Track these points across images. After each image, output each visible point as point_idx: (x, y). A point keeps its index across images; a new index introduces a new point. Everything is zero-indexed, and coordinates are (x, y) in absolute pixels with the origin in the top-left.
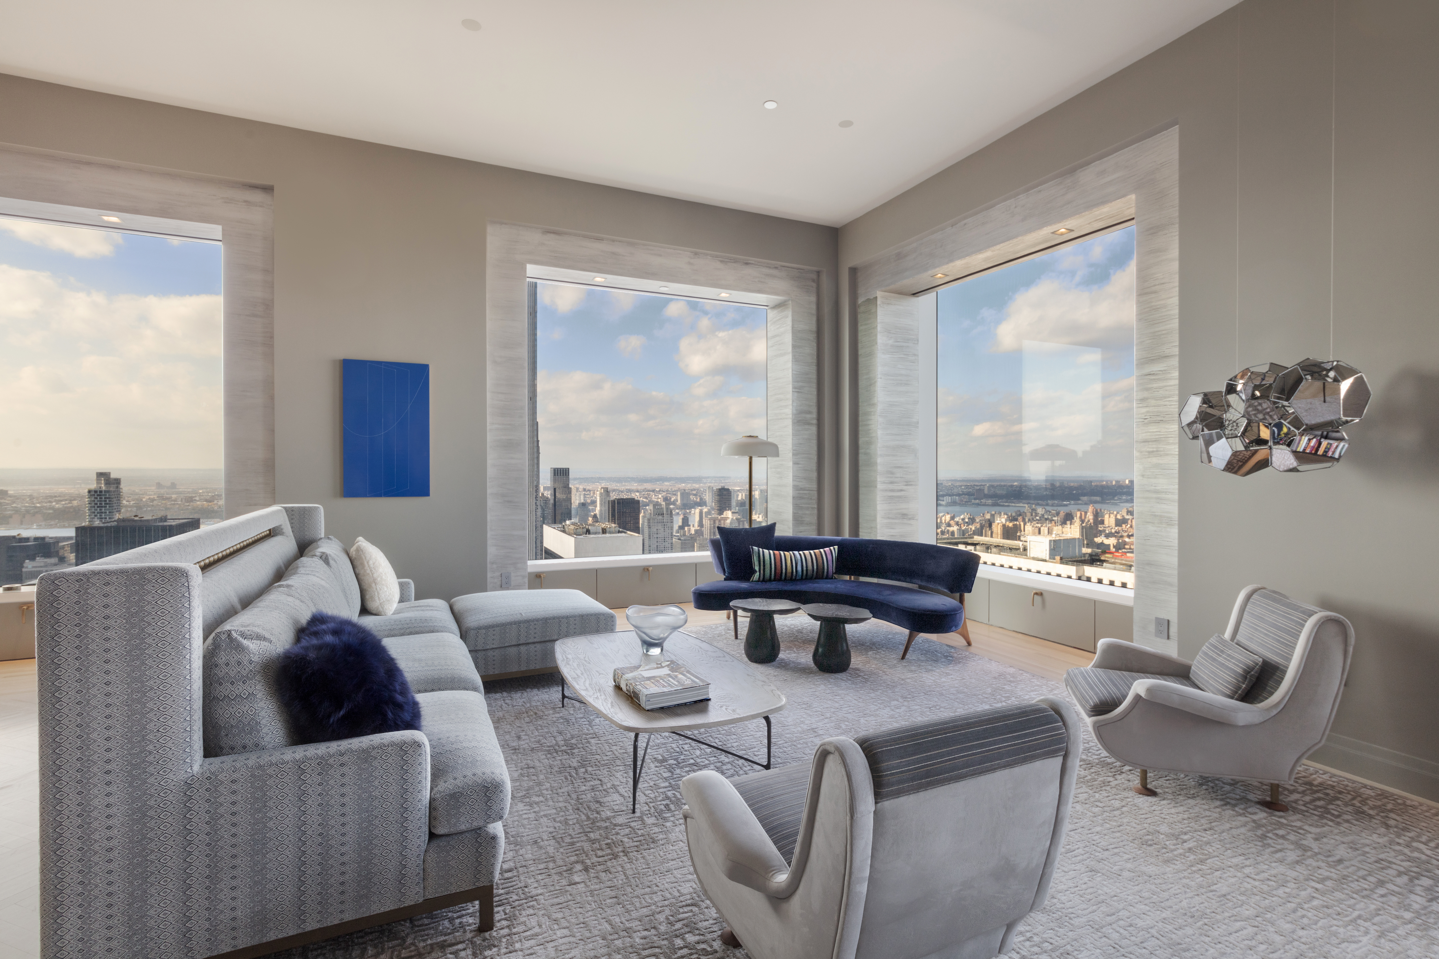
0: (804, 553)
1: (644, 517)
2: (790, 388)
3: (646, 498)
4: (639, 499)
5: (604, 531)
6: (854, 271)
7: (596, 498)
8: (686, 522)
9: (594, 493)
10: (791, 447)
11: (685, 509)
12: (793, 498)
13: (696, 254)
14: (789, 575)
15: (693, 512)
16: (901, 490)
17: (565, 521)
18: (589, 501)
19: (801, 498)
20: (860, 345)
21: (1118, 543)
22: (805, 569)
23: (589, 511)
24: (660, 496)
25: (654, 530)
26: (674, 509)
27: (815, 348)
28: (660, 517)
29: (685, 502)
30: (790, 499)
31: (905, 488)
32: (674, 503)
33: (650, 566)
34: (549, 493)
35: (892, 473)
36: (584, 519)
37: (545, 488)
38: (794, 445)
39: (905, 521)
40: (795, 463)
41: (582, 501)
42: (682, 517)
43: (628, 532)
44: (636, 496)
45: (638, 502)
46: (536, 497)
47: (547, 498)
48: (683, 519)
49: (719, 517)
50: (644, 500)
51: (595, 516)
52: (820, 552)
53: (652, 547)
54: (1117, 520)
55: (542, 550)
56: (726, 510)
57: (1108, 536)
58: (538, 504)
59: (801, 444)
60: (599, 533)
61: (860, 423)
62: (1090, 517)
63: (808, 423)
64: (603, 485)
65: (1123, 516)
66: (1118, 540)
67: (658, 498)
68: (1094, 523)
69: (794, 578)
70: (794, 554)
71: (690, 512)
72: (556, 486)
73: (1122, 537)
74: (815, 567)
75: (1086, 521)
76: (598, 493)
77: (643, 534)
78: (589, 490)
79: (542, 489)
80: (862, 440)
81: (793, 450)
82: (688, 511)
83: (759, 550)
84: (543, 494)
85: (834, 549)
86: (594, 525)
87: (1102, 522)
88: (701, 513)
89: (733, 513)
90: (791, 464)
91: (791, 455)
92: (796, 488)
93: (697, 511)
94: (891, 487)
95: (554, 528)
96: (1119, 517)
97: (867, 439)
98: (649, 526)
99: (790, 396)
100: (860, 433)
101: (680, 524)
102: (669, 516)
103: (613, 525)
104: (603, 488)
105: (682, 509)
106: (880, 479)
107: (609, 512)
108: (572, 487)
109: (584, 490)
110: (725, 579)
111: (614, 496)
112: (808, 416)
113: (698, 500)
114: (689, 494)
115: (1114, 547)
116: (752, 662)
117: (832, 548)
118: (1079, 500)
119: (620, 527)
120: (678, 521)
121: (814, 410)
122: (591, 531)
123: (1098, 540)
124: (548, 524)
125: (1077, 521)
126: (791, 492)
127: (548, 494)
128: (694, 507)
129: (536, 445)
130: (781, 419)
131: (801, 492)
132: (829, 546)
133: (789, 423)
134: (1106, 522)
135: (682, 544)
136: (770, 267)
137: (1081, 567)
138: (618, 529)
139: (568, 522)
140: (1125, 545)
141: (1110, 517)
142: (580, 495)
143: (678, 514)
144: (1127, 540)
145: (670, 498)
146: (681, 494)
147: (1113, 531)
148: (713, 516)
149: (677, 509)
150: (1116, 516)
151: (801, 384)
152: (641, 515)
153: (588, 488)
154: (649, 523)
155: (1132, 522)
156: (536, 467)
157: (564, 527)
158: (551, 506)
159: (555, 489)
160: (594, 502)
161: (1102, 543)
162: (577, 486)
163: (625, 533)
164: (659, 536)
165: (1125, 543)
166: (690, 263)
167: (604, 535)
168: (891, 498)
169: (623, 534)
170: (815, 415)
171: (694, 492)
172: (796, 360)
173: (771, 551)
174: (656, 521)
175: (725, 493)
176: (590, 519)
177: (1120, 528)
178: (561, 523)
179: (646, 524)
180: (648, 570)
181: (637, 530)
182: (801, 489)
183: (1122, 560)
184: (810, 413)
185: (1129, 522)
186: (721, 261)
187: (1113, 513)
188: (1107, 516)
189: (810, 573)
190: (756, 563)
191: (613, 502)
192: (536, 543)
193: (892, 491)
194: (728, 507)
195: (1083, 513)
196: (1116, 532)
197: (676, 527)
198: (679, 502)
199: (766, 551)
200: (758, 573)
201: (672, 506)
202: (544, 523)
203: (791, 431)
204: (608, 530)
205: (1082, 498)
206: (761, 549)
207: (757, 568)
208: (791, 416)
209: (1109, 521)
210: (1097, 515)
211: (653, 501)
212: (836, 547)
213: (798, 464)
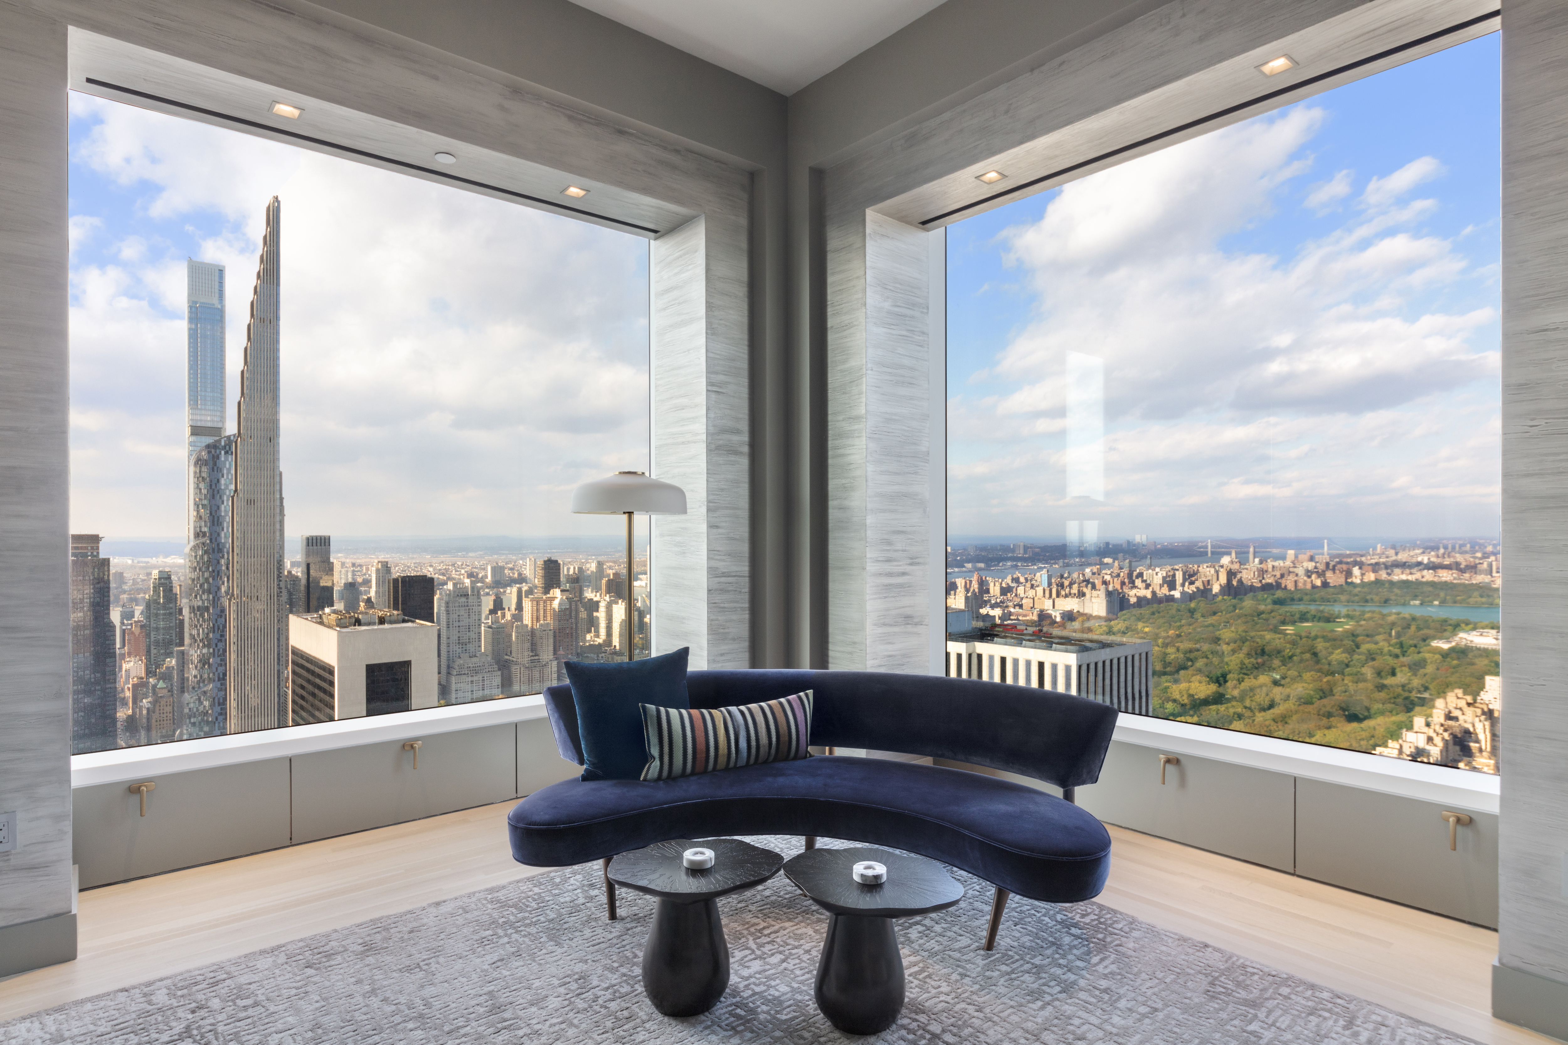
0: (749, 710)
1: (439, 599)
2: (702, 384)
3: (443, 574)
4: (433, 576)
5: (382, 621)
6: (818, 175)
7: (370, 575)
8: (498, 605)
9: (368, 569)
10: (704, 494)
11: (498, 588)
12: (709, 591)
13: (516, 91)
14: (722, 760)
15: (508, 591)
16: (904, 574)
17: (323, 609)
18: (360, 580)
19: (723, 591)
20: (830, 310)
21: (1004, 614)
22: (753, 743)
23: (361, 593)
24: (463, 571)
25: (454, 617)
26: (482, 588)
27: (746, 313)
28: (463, 599)
29: (498, 578)
30: (704, 594)
31: (909, 569)
32: (482, 580)
33: (417, 739)
34: (300, 569)
35: (889, 543)
36: (352, 605)
37: (293, 564)
38: (709, 491)
39: (910, 628)
40: (711, 526)
41: (350, 580)
42: (493, 598)
43: (417, 621)
44: (429, 572)
45: (432, 580)
46: (279, 577)
47: (297, 577)
48: (495, 601)
49: (544, 597)
50: (441, 577)
51: (369, 600)
52: (781, 704)
53: (451, 639)
54: (1002, 588)
55: (287, 650)
56: (553, 588)
57: (993, 607)
58: (282, 584)
59: (722, 490)
60: (374, 624)
61: (830, 453)
62: (975, 586)
63: (733, 451)
64: (383, 557)
65: (1008, 584)
66: (1004, 610)
67: (460, 575)
68: (979, 592)
69: (732, 764)
70: (729, 712)
71: (505, 592)
72: (310, 560)
73: (1007, 607)
74: (774, 739)
75: (972, 590)
76: (374, 569)
77: (439, 623)
78: (361, 566)
79: (288, 564)
80: (833, 484)
81: (709, 501)
82: (502, 590)
83: (658, 712)
84: (290, 572)
85: (807, 695)
86: (366, 613)
87: (988, 591)
88: (520, 592)
89: (562, 591)
90: (704, 527)
91: (704, 510)
92: (712, 572)
93: (515, 590)
94: (888, 567)
95: (307, 619)
96: (1004, 585)
97: (844, 481)
98: (447, 611)
99: (702, 399)
100: (831, 470)
101: (492, 607)
102: (475, 597)
103: (395, 612)
104: (381, 562)
105: (493, 588)
106: (871, 554)
107: (389, 595)
108: (335, 561)
109: (354, 565)
110: (586, 778)
111: (396, 573)
112: (735, 438)
113: (516, 575)
114: (502, 568)
115: (1000, 618)
116: (666, 1013)
117: (802, 694)
118: (964, 567)
119: (405, 615)
120: (488, 603)
121: (744, 426)
122: (362, 621)
123: (983, 611)
124: (297, 613)
125: (961, 591)
126: (705, 580)
127: (298, 572)
128: (510, 585)
129: (278, 503)
130: (683, 443)
131: (723, 579)
132: (796, 692)
133: (700, 451)
134: (991, 591)
135: (493, 633)
136: (665, 148)
137: (971, 644)
138: (401, 617)
139: (327, 610)
140: (1010, 615)
141: (995, 585)
142: (347, 572)
143: (488, 594)
144: (1012, 610)
145: (477, 574)
146: (492, 568)
147: (998, 600)
148: (536, 596)
149: (487, 587)
150: (1001, 584)
151: (722, 378)
152: (435, 598)
153: (358, 562)
154: (447, 607)
155: (1016, 590)
156: (278, 534)
157: (321, 617)
158: (302, 588)
159: (308, 565)
160: (367, 582)
161: (987, 615)
162: (343, 560)
163: (413, 622)
164: (461, 624)
165: (1010, 614)
166: (502, 108)
167: (381, 626)
168: (888, 587)
169: (410, 624)
170: (745, 438)
171: (510, 566)
172: (711, 331)
173: (683, 711)
174: (457, 604)
175: (552, 565)
176: (362, 604)
177: (1005, 597)
178: (317, 611)
179: (443, 609)
180: (412, 747)
181: (429, 617)
182: (724, 575)
183: (1012, 634)
184: (738, 432)
185: (1014, 590)
186: (570, 118)
187: (998, 581)
188: (992, 585)
189: (763, 750)
190: (654, 740)
191: (396, 581)
192: (278, 639)
193: (890, 575)
194: (556, 584)
195: (968, 582)
196: (1001, 602)
197: (485, 611)
198: (489, 579)
199: (673, 712)
200: (657, 763)
201: (479, 585)
202: (291, 612)
203: (704, 466)
204: (387, 619)
205: (966, 565)
206: (662, 709)
207: (655, 752)
208: (704, 437)
209: (995, 589)
210: (982, 583)
211: (454, 579)
212: (810, 692)
213: (717, 527)
